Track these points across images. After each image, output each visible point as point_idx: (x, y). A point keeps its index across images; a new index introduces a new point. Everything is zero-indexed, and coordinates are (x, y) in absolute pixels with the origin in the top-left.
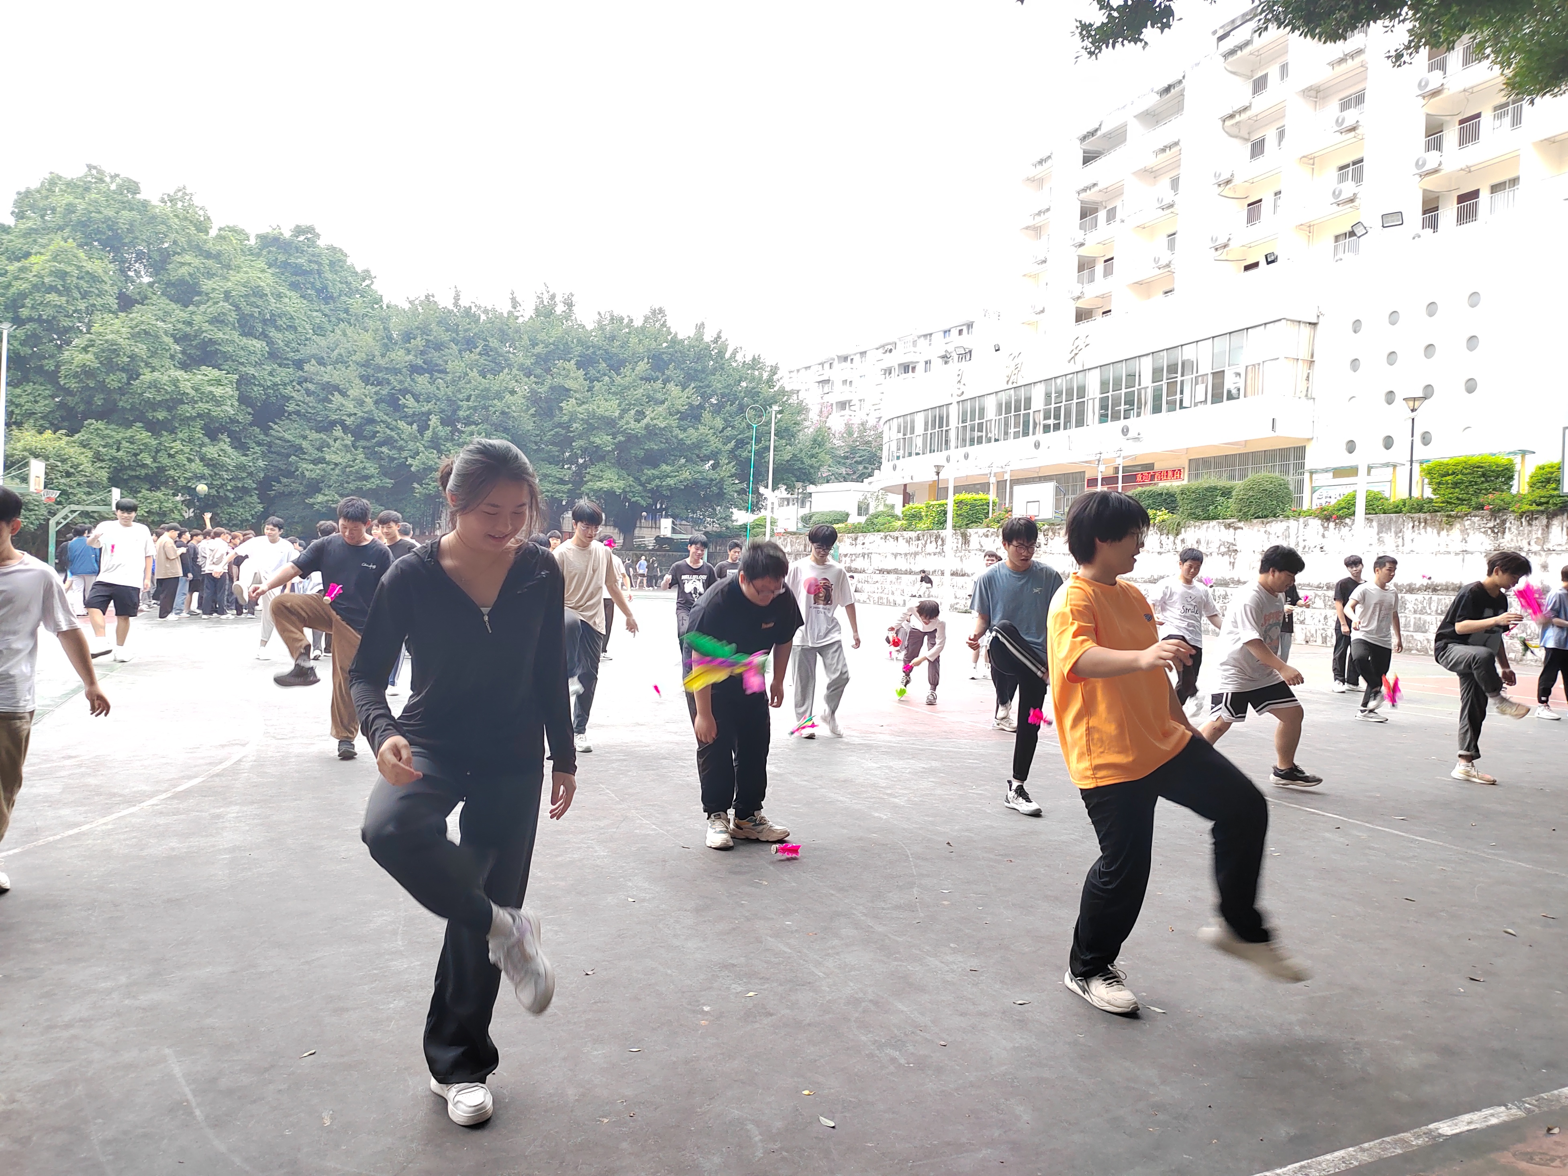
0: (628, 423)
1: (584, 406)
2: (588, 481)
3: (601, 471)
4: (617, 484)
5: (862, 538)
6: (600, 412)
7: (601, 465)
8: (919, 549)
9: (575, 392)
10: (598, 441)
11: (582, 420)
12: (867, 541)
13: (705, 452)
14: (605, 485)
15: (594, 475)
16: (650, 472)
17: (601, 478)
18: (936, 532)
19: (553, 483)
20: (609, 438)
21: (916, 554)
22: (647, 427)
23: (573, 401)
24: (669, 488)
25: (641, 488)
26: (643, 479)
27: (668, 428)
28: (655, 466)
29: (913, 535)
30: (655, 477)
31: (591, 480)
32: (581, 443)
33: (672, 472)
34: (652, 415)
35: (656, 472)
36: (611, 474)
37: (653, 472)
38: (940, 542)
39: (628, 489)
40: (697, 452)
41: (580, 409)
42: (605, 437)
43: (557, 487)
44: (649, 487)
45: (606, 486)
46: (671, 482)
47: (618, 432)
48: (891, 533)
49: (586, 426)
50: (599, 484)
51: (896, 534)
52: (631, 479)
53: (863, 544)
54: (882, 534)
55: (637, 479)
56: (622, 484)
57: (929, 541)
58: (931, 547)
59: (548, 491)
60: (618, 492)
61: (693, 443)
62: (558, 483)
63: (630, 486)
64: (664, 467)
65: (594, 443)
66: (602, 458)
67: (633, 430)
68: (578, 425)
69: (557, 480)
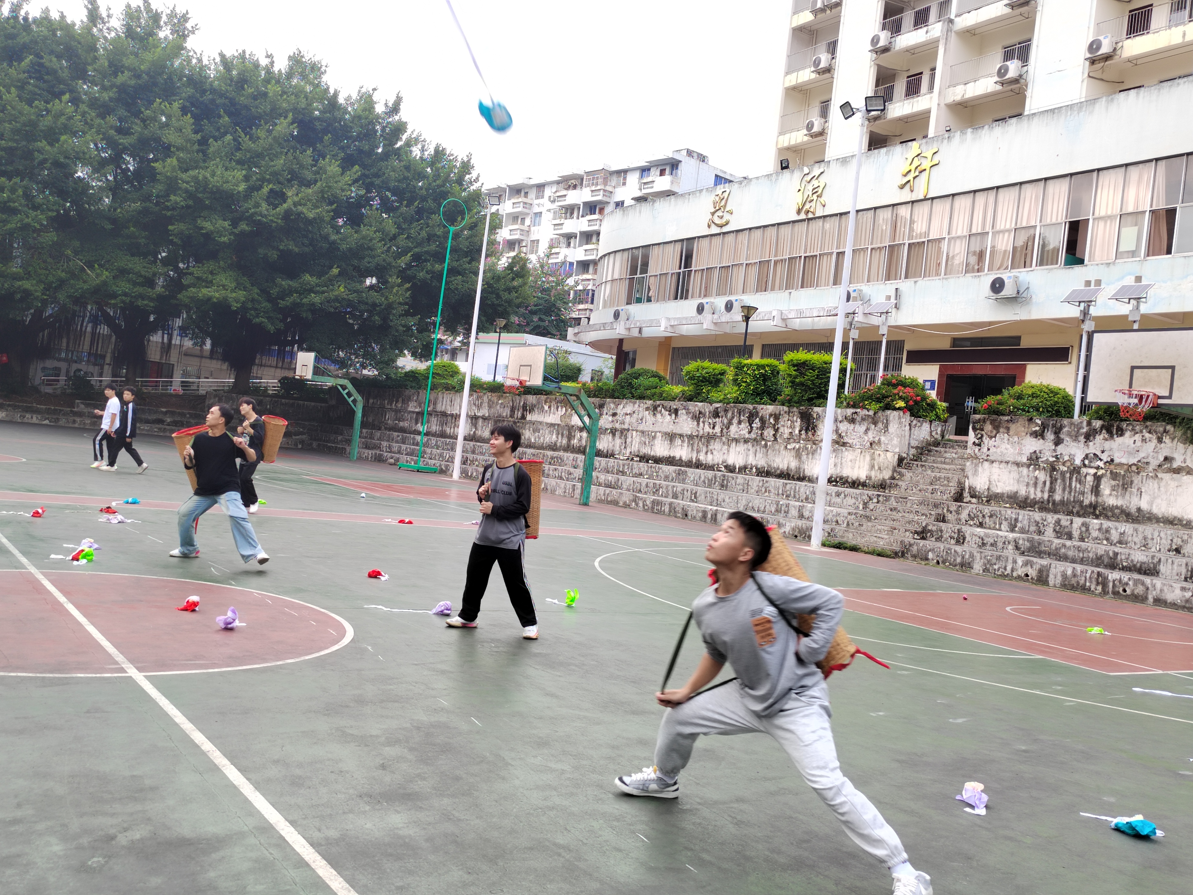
0: (257, 205)
1: (191, 173)
2: (189, 286)
3: (212, 273)
4: (234, 295)
5: (612, 406)
6: (215, 181)
7: (211, 265)
8: (718, 429)
9: (178, 149)
10: (208, 226)
11: (186, 191)
12: (620, 410)
13: (366, 263)
14: (213, 293)
15: (198, 278)
16: (285, 283)
17: (209, 284)
18: (751, 407)
19: (135, 284)
20: (226, 224)
21: (710, 438)
22: (287, 214)
23: (173, 161)
24: (313, 308)
25: (268, 305)
26: (274, 292)
27: (317, 221)
28: (293, 275)
29: (706, 408)
30: (291, 291)
31: (194, 285)
32: (182, 226)
33: (317, 285)
34: (296, 199)
35: (293, 284)
36: (225, 279)
37: (291, 283)
38: (757, 424)
39: (250, 305)
40: (355, 262)
41: (184, 176)
42: (221, 222)
43: (139, 290)
44: (282, 303)
45: (217, 295)
46: (316, 299)
47: (241, 219)
48: (666, 403)
49: (191, 203)
50: (205, 292)
51: (674, 405)
52: (256, 290)
53: (614, 415)
54: (649, 403)
55: (264, 292)
56: (241, 295)
57: (735, 421)
58: (739, 430)
59: (125, 294)
60: (235, 306)
61: (350, 249)
62: (142, 285)
63: (253, 300)
64: (307, 277)
65: (202, 228)
66: (213, 256)
67: (265, 216)
68: (178, 199)
69: (140, 280)
